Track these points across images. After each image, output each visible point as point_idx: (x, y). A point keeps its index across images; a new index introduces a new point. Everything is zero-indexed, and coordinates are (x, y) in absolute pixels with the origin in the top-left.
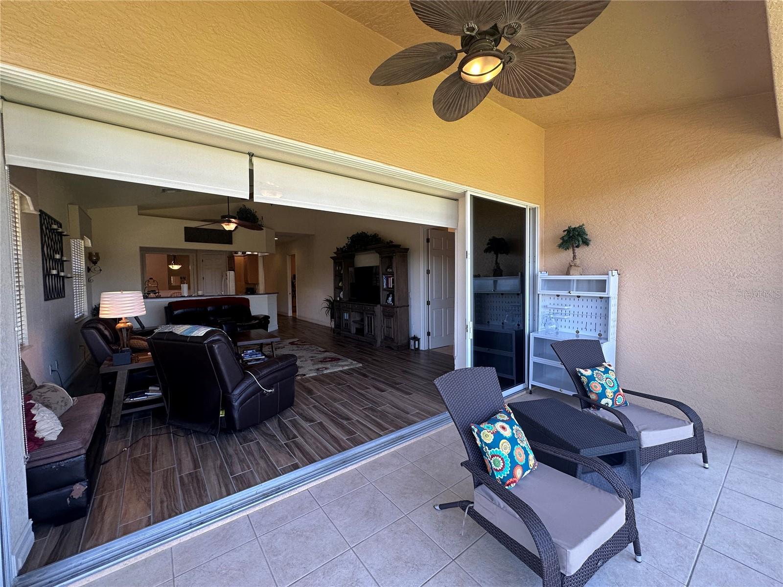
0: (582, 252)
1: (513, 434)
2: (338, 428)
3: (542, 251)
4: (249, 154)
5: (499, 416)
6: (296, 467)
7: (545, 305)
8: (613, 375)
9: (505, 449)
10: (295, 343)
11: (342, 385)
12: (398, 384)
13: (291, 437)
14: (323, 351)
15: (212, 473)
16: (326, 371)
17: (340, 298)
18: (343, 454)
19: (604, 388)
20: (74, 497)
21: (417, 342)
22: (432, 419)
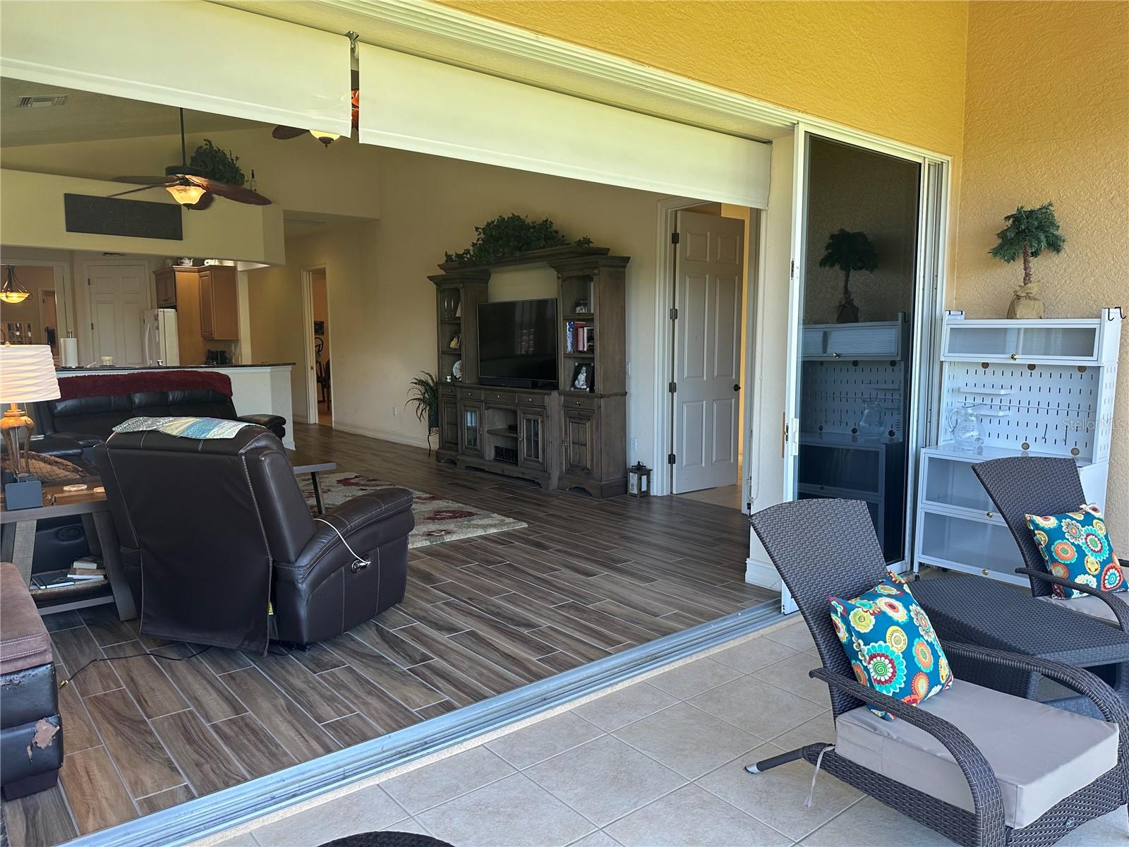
0: (1044, 266)
1: (911, 618)
2: (513, 641)
3: (954, 266)
4: (349, 35)
5: (880, 589)
6: (448, 708)
7: (955, 386)
8: (1101, 529)
9: (898, 643)
10: (352, 481)
11: (493, 563)
12: (619, 561)
13: (418, 658)
14: (425, 499)
15: (278, 720)
16: (449, 536)
17: (454, 378)
18: (538, 686)
19: (1081, 554)
20: (38, 745)
21: (644, 478)
22: (710, 625)
